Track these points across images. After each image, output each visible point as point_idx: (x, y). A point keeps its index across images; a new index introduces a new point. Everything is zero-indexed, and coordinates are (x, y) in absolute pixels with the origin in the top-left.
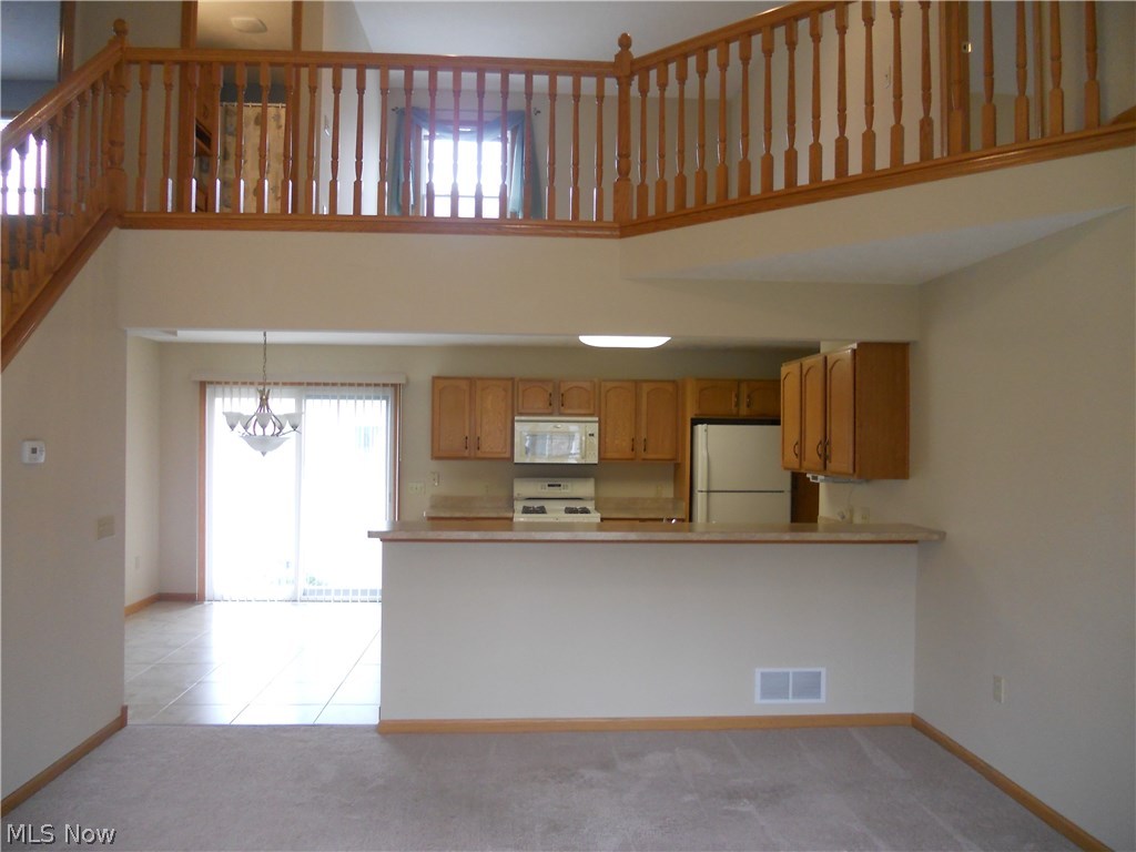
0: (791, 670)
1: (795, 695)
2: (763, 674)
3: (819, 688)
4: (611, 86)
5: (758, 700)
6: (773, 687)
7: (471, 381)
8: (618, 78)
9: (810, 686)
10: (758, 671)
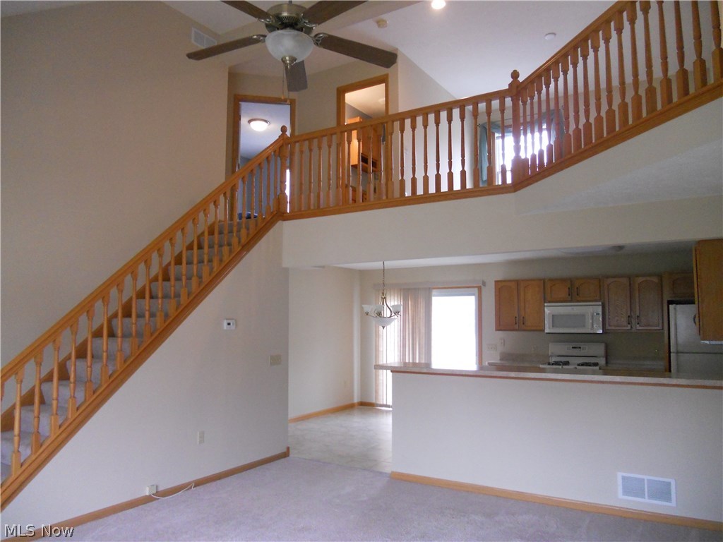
0: (646, 477)
1: (651, 497)
2: (624, 478)
3: (670, 494)
4: (508, 101)
5: (620, 495)
6: (632, 488)
7: (518, 282)
8: (511, 97)
9: (662, 492)
10: (620, 475)
